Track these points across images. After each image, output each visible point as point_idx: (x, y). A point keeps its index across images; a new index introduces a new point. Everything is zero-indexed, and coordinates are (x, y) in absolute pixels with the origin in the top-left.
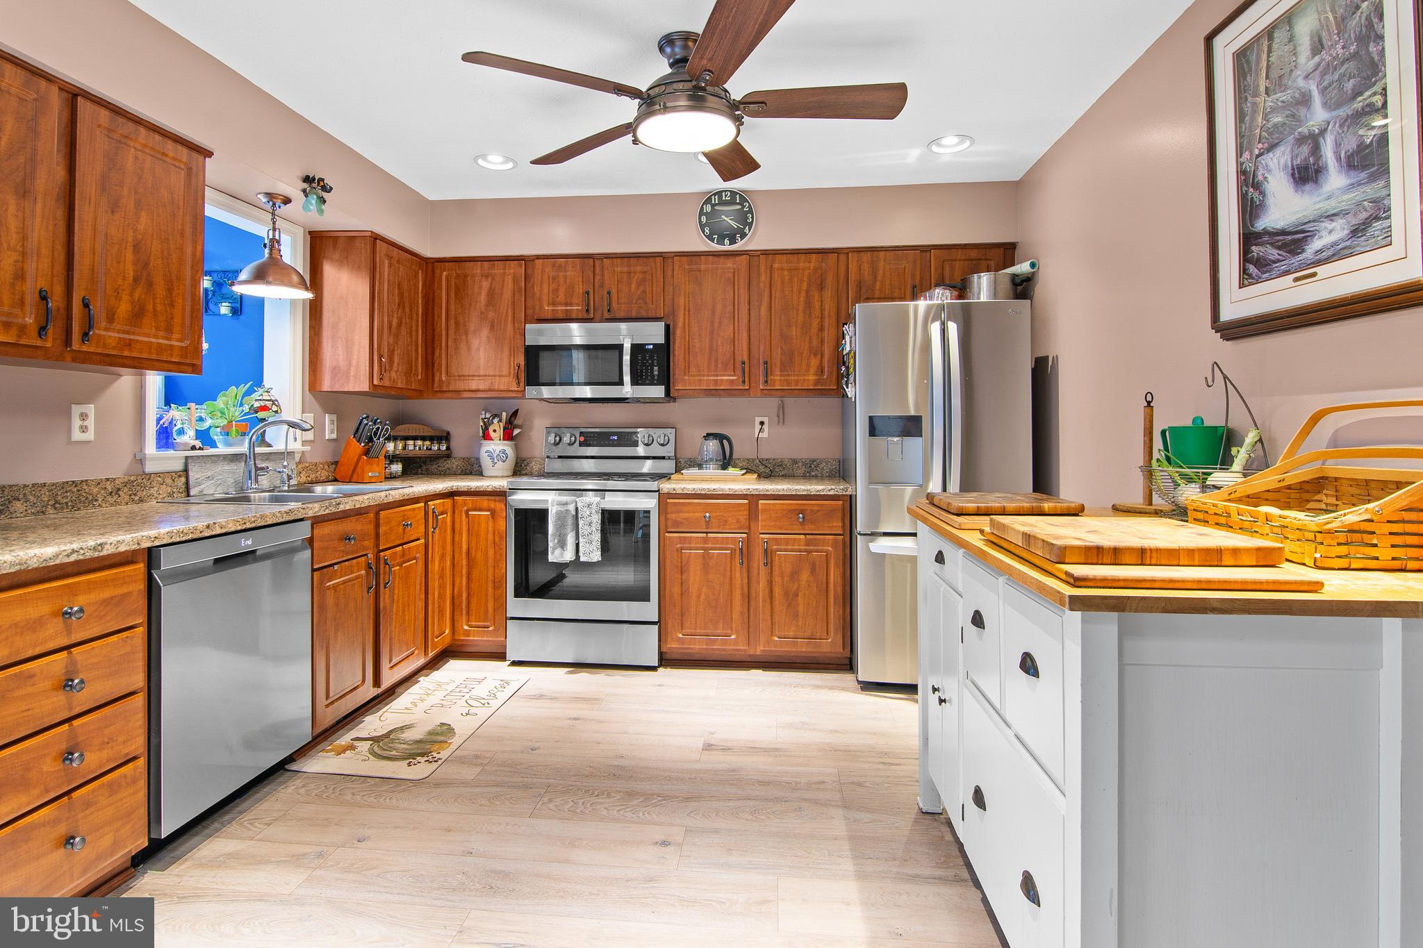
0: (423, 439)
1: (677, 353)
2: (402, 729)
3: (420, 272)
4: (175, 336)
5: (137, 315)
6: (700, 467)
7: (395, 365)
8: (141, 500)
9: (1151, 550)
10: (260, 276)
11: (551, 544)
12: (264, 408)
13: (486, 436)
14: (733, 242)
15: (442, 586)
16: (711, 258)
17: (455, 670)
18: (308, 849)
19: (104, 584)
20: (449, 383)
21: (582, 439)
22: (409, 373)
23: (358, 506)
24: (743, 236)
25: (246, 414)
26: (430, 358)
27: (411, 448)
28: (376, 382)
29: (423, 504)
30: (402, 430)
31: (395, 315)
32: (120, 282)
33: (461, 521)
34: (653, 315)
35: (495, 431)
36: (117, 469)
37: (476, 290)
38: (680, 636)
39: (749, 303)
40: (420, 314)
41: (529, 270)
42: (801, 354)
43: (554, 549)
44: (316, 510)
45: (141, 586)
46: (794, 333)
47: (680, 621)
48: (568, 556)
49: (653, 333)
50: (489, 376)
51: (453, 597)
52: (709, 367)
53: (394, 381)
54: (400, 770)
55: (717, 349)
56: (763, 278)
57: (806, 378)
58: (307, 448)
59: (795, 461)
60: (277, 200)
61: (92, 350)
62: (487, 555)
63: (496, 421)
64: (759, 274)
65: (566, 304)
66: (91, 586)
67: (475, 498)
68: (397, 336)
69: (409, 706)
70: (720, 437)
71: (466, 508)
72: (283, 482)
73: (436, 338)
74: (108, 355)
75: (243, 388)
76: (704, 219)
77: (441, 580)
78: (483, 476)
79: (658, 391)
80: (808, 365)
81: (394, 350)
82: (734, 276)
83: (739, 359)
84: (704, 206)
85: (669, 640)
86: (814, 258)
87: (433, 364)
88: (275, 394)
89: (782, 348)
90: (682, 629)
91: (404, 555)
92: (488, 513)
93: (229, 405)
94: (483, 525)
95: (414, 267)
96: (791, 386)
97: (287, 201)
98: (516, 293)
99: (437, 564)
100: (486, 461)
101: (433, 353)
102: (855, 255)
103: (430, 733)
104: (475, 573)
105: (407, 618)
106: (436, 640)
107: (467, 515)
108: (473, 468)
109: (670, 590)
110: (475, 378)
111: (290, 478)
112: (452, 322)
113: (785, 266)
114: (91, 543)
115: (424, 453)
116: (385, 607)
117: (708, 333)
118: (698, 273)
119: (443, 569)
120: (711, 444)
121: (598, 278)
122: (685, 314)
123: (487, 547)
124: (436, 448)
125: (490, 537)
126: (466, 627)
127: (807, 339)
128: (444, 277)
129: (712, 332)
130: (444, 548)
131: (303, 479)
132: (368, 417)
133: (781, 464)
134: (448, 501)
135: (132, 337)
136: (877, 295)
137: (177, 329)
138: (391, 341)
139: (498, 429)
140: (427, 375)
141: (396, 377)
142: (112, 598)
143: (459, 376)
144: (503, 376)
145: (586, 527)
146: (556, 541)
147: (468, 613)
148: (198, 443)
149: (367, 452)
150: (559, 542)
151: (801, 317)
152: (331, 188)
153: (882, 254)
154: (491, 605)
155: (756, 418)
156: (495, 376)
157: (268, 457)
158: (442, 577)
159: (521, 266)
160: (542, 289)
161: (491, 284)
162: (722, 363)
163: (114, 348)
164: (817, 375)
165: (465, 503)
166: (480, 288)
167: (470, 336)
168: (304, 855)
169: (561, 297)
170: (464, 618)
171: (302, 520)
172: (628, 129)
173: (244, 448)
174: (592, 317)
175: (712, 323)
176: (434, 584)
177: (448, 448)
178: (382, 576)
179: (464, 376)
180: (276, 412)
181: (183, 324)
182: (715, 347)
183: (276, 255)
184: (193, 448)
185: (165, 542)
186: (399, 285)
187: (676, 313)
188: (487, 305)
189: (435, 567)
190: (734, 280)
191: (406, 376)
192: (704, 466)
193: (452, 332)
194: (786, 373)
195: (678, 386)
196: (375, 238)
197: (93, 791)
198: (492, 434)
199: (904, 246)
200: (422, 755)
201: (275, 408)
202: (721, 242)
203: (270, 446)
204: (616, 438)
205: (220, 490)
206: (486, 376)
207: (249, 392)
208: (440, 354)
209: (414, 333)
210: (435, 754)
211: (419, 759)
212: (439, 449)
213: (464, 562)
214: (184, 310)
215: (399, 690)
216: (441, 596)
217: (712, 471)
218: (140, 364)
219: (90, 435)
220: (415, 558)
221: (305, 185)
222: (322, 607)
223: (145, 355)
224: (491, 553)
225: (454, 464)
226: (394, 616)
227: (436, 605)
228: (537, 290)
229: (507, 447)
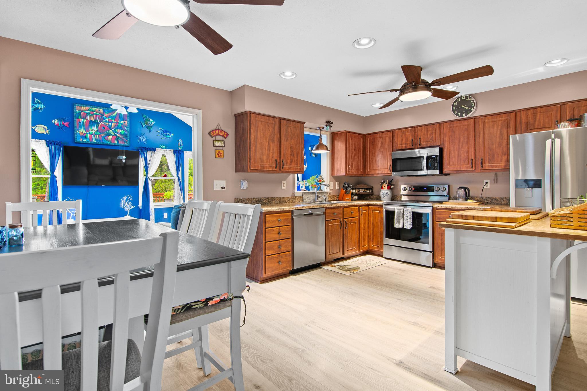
0: (365, 189)
1: (445, 158)
2: (348, 266)
3: (362, 139)
4: (298, 166)
5: (291, 162)
6: (456, 199)
7: (353, 167)
8: (294, 202)
9: (476, 216)
10: (317, 148)
11: (395, 222)
12: (320, 181)
13: (382, 189)
14: (466, 115)
15: (365, 232)
16: (458, 122)
17: (368, 257)
18: (320, 280)
19: (285, 216)
20: (370, 172)
21: (414, 189)
22: (358, 169)
23: (337, 206)
24: (471, 111)
25: (316, 182)
26: (365, 164)
27: (361, 191)
28: (347, 173)
29: (358, 207)
30: (358, 186)
31: (353, 153)
32: (288, 156)
33: (371, 213)
34: (436, 145)
35: (384, 186)
36: (289, 195)
37: (378, 142)
38: (441, 258)
39: (475, 137)
40: (362, 152)
41: (394, 134)
42: (498, 155)
43: (396, 223)
44: (326, 206)
45: (290, 217)
46: (495, 147)
47: (441, 253)
48: (401, 226)
49: (436, 151)
50: (382, 169)
51: (369, 236)
52: (458, 162)
53: (353, 172)
54: (344, 272)
55: (461, 155)
56: (480, 126)
57: (501, 164)
58: (331, 191)
59: (502, 198)
60: (321, 129)
61: (284, 170)
62: (378, 224)
63: (385, 183)
64: (479, 125)
65: (406, 144)
66: (283, 216)
67: (375, 207)
68: (354, 159)
69: (352, 262)
70: (465, 188)
71: (372, 210)
72: (324, 200)
73: (367, 158)
74: (287, 171)
75: (315, 176)
76: (454, 108)
77: (364, 230)
78: (381, 200)
79: (437, 172)
80: (501, 159)
81: (353, 163)
82: (468, 127)
83: (470, 159)
84: (455, 103)
85: (437, 259)
86: (504, 116)
87: (366, 166)
88: (323, 177)
89: (489, 153)
90: (441, 256)
91: (351, 221)
92: (378, 211)
93: (312, 180)
94: (377, 215)
95: (359, 138)
96: (493, 168)
97: (323, 128)
98: (390, 142)
99: (363, 225)
100: (382, 196)
101: (366, 163)
102: (525, 112)
103: (354, 268)
104: (375, 229)
105: (352, 238)
106: (362, 247)
107: (373, 212)
108: (379, 199)
109: (437, 241)
110: (378, 170)
111: (326, 199)
112: (371, 153)
113: (490, 120)
114: (282, 208)
115: (365, 193)
116: (345, 234)
117: (457, 150)
118: (453, 128)
119: (365, 227)
120: (461, 191)
121: (416, 134)
122: (448, 143)
123: (378, 222)
124: (368, 192)
125: (379, 219)
126: (372, 246)
127: (501, 149)
128: (369, 139)
129: (459, 149)
130: (365, 221)
131: (330, 199)
132: (346, 183)
133: (495, 199)
134: (367, 207)
135: (290, 167)
136: (536, 127)
137: (299, 164)
138: (352, 161)
139: (385, 186)
140: (364, 169)
141: (354, 171)
142: (286, 219)
143: (373, 170)
144: (385, 169)
145: (406, 217)
146: (397, 221)
147: (373, 241)
148: (305, 190)
149: (346, 193)
150: (398, 221)
151: (498, 140)
152: (333, 123)
153: (539, 110)
154: (379, 240)
155: (484, 181)
156: (383, 169)
157: (321, 193)
158: (364, 229)
159: (391, 133)
160: (398, 140)
161: (382, 140)
162: (463, 160)
163: (287, 170)
164: (506, 163)
165: (372, 208)
166: (379, 141)
167: (376, 157)
168: (318, 280)
169: (404, 142)
170: (372, 243)
171: (323, 208)
172: (397, 99)
173: (315, 191)
174: (414, 147)
175: (459, 146)
176: (362, 231)
177: (372, 192)
178: (344, 225)
179: (374, 169)
180: (323, 182)
181: (300, 163)
182: (460, 155)
183: (321, 142)
184: (304, 191)
185: (294, 209)
186: (354, 144)
187: (445, 143)
188: (381, 147)
189: (362, 226)
190: (468, 129)
191: (357, 171)
192: (458, 199)
193: (371, 156)
194: (491, 163)
195: (446, 170)
196: (347, 132)
197: (283, 255)
198: (384, 188)
199: (551, 104)
200: (350, 271)
201: (323, 181)
202: (461, 116)
203: (322, 190)
204: (426, 188)
205: (310, 201)
206: (381, 169)
207: (317, 177)
208: (368, 163)
209: (359, 157)
210: (353, 271)
211: (348, 271)
212: (369, 192)
213: (372, 226)
214: (300, 160)
215: (351, 258)
216: (364, 235)
217: (461, 201)
218: (293, 172)
219: (285, 188)
220: (355, 222)
221: (326, 124)
222: (328, 230)
223: (293, 171)
224: (379, 224)
225: (374, 197)
226: (348, 237)
227: (363, 237)
228: (396, 140)
229: (388, 192)
